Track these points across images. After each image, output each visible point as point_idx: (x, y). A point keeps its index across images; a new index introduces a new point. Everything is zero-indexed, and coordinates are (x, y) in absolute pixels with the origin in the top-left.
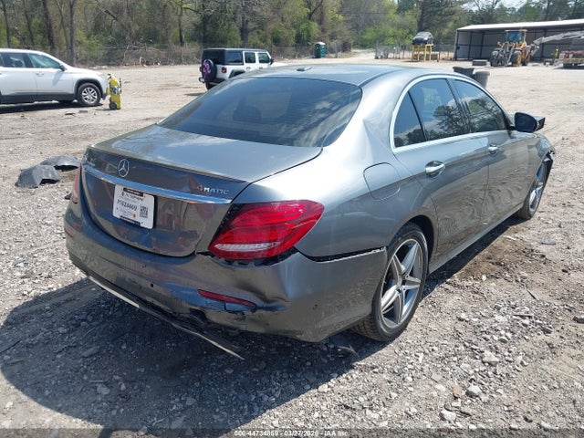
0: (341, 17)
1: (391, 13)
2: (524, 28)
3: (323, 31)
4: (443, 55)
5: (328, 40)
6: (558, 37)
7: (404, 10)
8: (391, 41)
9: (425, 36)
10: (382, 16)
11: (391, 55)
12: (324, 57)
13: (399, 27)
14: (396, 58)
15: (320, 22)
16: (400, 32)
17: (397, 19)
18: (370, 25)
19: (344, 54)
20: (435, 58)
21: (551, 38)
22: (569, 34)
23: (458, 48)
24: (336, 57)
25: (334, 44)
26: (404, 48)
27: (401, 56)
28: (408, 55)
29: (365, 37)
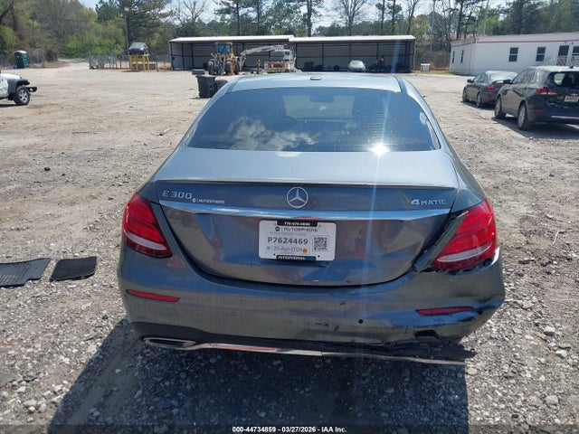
0: (36, 24)
1: (93, 22)
2: (231, 41)
3: (21, 38)
4: (160, 65)
5: (28, 48)
6: (258, 50)
7: (105, 19)
8: (98, 50)
9: (141, 46)
10: (83, 24)
11: (107, 65)
12: (28, 67)
13: (105, 36)
14: (113, 68)
15: (15, 26)
16: (107, 41)
17: (100, 27)
18: (72, 33)
19: (50, 64)
20: (153, 68)
21: (253, 50)
22: (265, 47)
23: (173, 59)
24: (44, 67)
25: (36, 52)
26: (120, 58)
27: (119, 66)
28: (126, 65)
29: (69, 46)
